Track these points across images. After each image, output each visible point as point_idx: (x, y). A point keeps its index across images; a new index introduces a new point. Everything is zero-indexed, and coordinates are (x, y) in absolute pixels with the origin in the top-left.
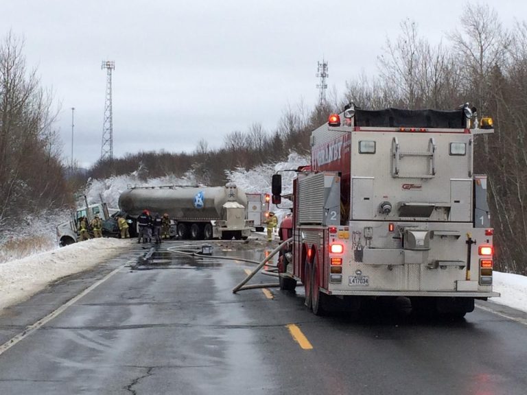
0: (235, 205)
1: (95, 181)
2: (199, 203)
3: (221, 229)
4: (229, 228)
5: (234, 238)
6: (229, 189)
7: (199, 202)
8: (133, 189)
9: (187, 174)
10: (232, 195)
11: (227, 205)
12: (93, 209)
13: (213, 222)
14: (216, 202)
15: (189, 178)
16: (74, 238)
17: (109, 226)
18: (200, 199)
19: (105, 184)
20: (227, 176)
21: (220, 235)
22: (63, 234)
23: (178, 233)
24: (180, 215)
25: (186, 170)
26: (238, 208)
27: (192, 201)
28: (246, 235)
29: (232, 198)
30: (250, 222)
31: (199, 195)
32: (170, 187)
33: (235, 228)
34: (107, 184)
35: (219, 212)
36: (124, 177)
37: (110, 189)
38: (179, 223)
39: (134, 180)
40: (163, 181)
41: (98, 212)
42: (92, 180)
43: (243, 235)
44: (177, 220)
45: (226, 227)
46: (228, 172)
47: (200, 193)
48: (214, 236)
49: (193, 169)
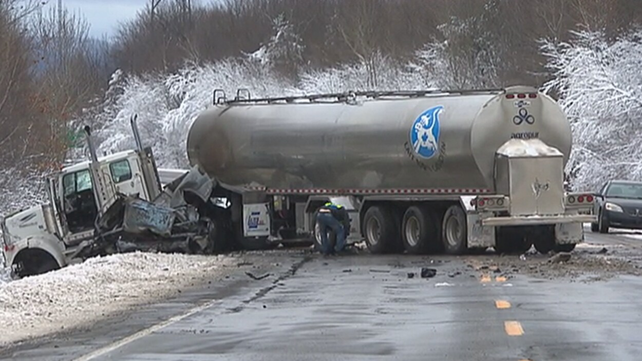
0: (532, 148)
1: (135, 81)
2: (428, 144)
3: (491, 220)
4: (516, 218)
5: (533, 249)
6: (516, 100)
7: (426, 139)
8: (230, 103)
9: (426, 55)
10: (524, 117)
11: (510, 149)
12: (112, 164)
13: (466, 200)
14: (475, 138)
15: (430, 68)
16: (55, 255)
17: (160, 216)
18: (429, 132)
19: (167, 90)
20: (545, 60)
21: (488, 241)
22: (21, 244)
23: (364, 236)
24: (370, 181)
25: (423, 41)
26: (544, 156)
27: (406, 137)
28: (570, 239)
29: (524, 128)
30: (581, 198)
31: (426, 119)
32: (341, 98)
33: (535, 218)
34: (173, 91)
35: (484, 169)
36: (224, 68)
37: (183, 105)
38: (368, 204)
39: (259, 76)
40: (347, 77)
41: (128, 176)
42: (123, 79)
43: (560, 238)
44: (361, 197)
45: (505, 214)
46: (550, 46)
47: (429, 113)
48: (472, 242)
49: (442, 38)
